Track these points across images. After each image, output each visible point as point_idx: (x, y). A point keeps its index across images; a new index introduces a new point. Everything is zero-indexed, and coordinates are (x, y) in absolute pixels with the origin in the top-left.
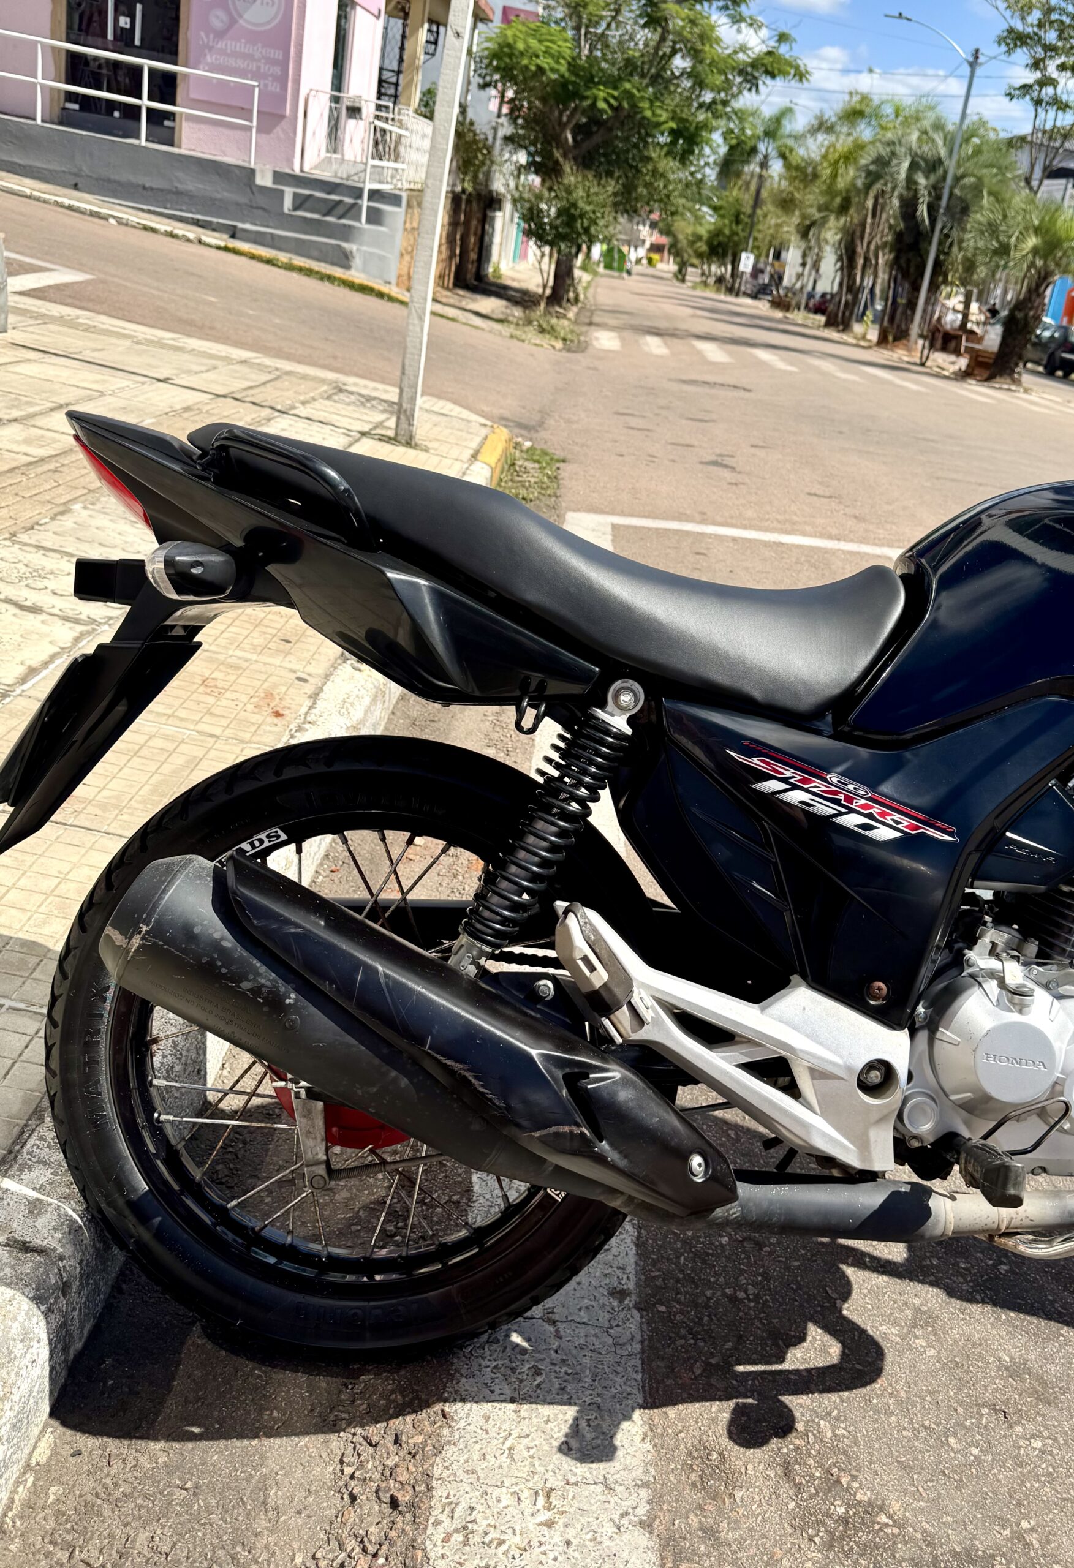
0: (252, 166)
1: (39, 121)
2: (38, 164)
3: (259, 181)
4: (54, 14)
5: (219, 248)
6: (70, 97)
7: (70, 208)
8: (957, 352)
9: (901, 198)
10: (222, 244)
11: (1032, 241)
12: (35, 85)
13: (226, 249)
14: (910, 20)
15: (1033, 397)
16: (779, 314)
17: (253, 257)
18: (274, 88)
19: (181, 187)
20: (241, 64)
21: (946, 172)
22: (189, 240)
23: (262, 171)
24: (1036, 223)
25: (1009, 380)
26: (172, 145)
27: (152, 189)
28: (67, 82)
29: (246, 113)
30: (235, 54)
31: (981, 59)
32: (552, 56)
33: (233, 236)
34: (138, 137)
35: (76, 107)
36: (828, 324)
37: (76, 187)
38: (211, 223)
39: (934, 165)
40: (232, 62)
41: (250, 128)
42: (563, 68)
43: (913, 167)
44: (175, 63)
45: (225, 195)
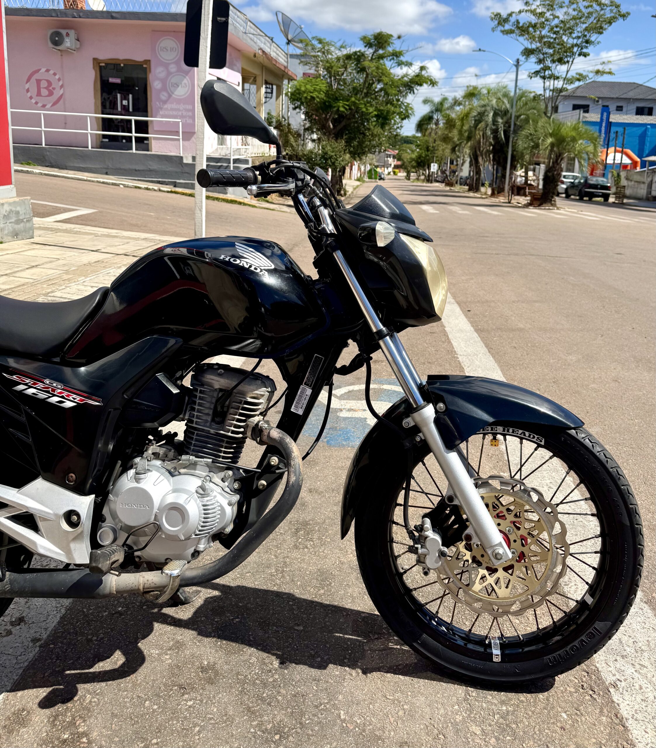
0: (182, 155)
1: (90, 148)
2: (90, 166)
3: (185, 161)
4: (95, 103)
5: (168, 192)
6: (104, 136)
8: (525, 195)
9: (491, 129)
10: (170, 190)
11: (550, 140)
12: (87, 134)
13: (171, 192)
14: (484, 51)
15: (561, 211)
16: (448, 188)
17: (183, 194)
18: (190, 121)
19: (151, 168)
20: (175, 113)
21: (511, 115)
22: (155, 190)
23: (186, 157)
24: (551, 131)
25: (549, 205)
26: (148, 150)
27: (139, 170)
28: (103, 131)
29: (177, 133)
30: (172, 109)
31: (521, 63)
32: (317, 91)
33: (175, 186)
34: (131, 149)
35: (107, 140)
36: (470, 190)
37: (107, 174)
38: (165, 182)
39: (506, 112)
40: (171, 113)
41: (179, 140)
42: (322, 96)
43: (495, 115)
44: (147, 117)
45: (170, 169)
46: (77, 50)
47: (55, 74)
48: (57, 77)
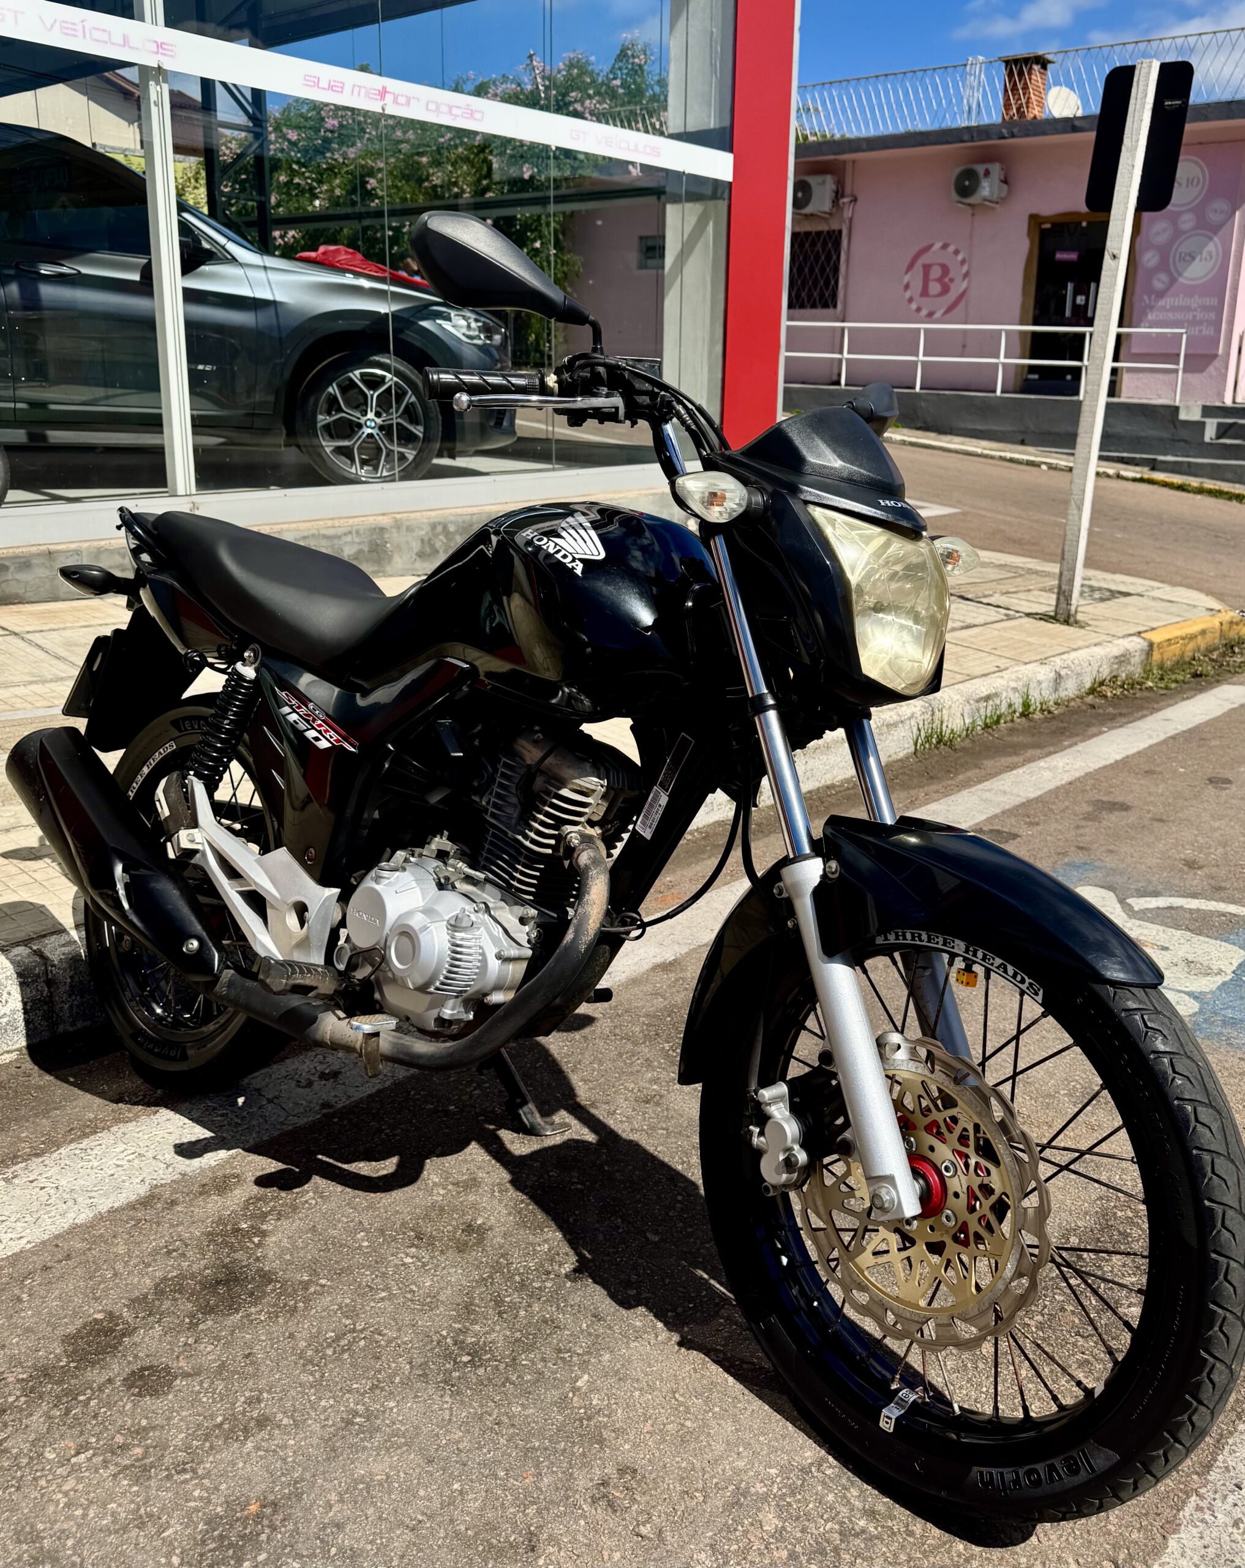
0: (1177, 403)
1: (998, 393)
3: (1183, 416)
4: (1023, 304)
5: (1134, 480)
6: (1032, 369)
7: (1011, 460)
10: (1138, 476)
12: (996, 364)
13: (1141, 480)
17: (1165, 485)
20: (1179, 316)
22: (1108, 476)
23: (1188, 408)
28: (1032, 357)
30: (1174, 309)
33: (1153, 469)
34: (1078, 393)
35: (1036, 377)
37: (1022, 442)
38: (1134, 459)
40: (1170, 316)
41: (1176, 371)
45: (1151, 433)
46: (1001, 201)
47: (957, 252)
48: (960, 257)
